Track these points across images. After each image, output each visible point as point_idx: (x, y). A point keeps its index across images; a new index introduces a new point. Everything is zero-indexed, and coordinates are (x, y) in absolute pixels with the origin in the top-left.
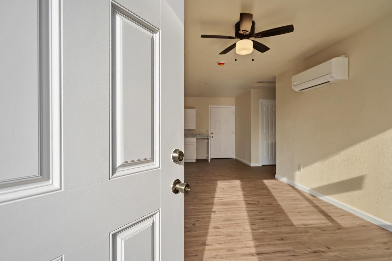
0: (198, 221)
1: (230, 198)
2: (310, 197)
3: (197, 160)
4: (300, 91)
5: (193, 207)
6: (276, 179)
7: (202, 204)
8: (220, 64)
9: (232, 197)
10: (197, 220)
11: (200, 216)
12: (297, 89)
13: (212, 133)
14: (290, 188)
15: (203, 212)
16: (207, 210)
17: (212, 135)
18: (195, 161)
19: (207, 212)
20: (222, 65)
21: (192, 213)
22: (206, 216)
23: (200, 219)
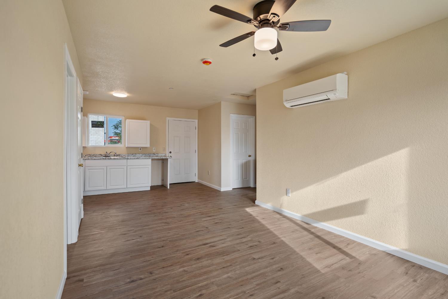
0: (201, 295)
1: (223, 241)
2: (306, 226)
3: (152, 187)
4: (291, 107)
5: (182, 269)
6: (258, 206)
7: (191, 260)
8: (205, 62)
9: (225, 239)
10: (200, 293)
11: (200, 285)
12: (288, 105)
13: (170, 152)
14: (278, 216)
15: (201, 275)
16: (205, 270)
17: (170, 155)
18: (149, 189)
19: (205, 273)
20: (208, 64)
21: (184, 281)
22: (209, 282)
23: (204, 292)
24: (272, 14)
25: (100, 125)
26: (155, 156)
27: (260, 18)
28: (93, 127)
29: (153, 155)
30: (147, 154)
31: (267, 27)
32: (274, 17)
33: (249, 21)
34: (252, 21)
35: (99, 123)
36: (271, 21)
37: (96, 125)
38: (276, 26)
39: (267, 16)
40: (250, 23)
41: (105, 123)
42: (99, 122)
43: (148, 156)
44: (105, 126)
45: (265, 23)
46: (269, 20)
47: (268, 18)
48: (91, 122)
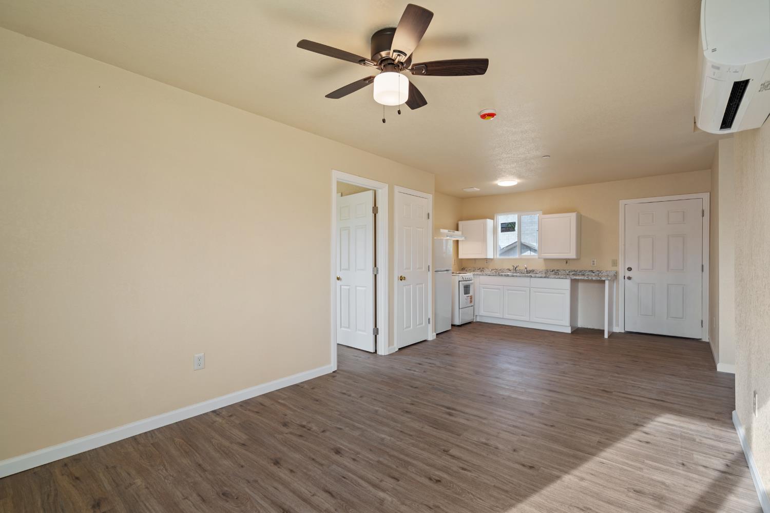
24: (395, 51)
25: (510, 227)
26: (594, 274)
27: (381, 55)
28: (502, 231)
29: (590, 273)
30: (578, 271)
31: (392, 71)
32: (399, 55)
33: (362, 61)
34: (366, 61)
35: (510, 226)
36: (397, 61)
37: (506, 228)
38: (407, 68)
39: (389, 54)
40: (364, 64)
41: (517, 224)
42: (510, 223)
43: (581, 273)
44: (516, 228)
45: (388, 65)
46: (394, 60)
47: (390, 56)
48: (500, 225)
